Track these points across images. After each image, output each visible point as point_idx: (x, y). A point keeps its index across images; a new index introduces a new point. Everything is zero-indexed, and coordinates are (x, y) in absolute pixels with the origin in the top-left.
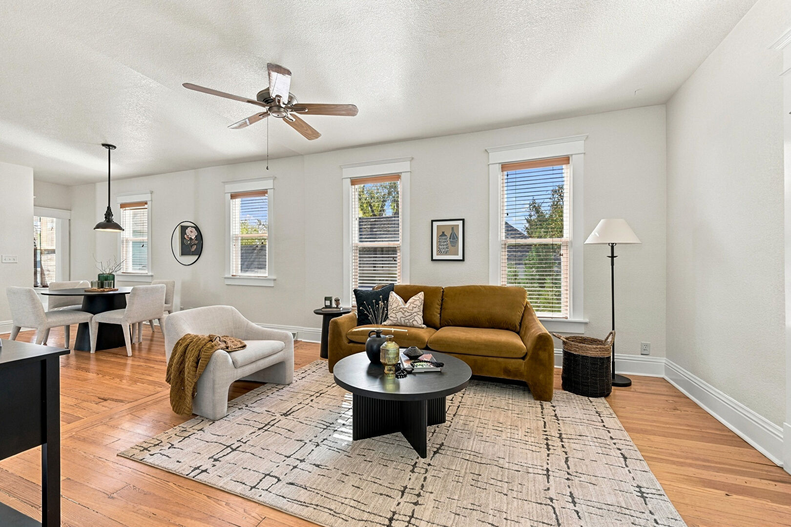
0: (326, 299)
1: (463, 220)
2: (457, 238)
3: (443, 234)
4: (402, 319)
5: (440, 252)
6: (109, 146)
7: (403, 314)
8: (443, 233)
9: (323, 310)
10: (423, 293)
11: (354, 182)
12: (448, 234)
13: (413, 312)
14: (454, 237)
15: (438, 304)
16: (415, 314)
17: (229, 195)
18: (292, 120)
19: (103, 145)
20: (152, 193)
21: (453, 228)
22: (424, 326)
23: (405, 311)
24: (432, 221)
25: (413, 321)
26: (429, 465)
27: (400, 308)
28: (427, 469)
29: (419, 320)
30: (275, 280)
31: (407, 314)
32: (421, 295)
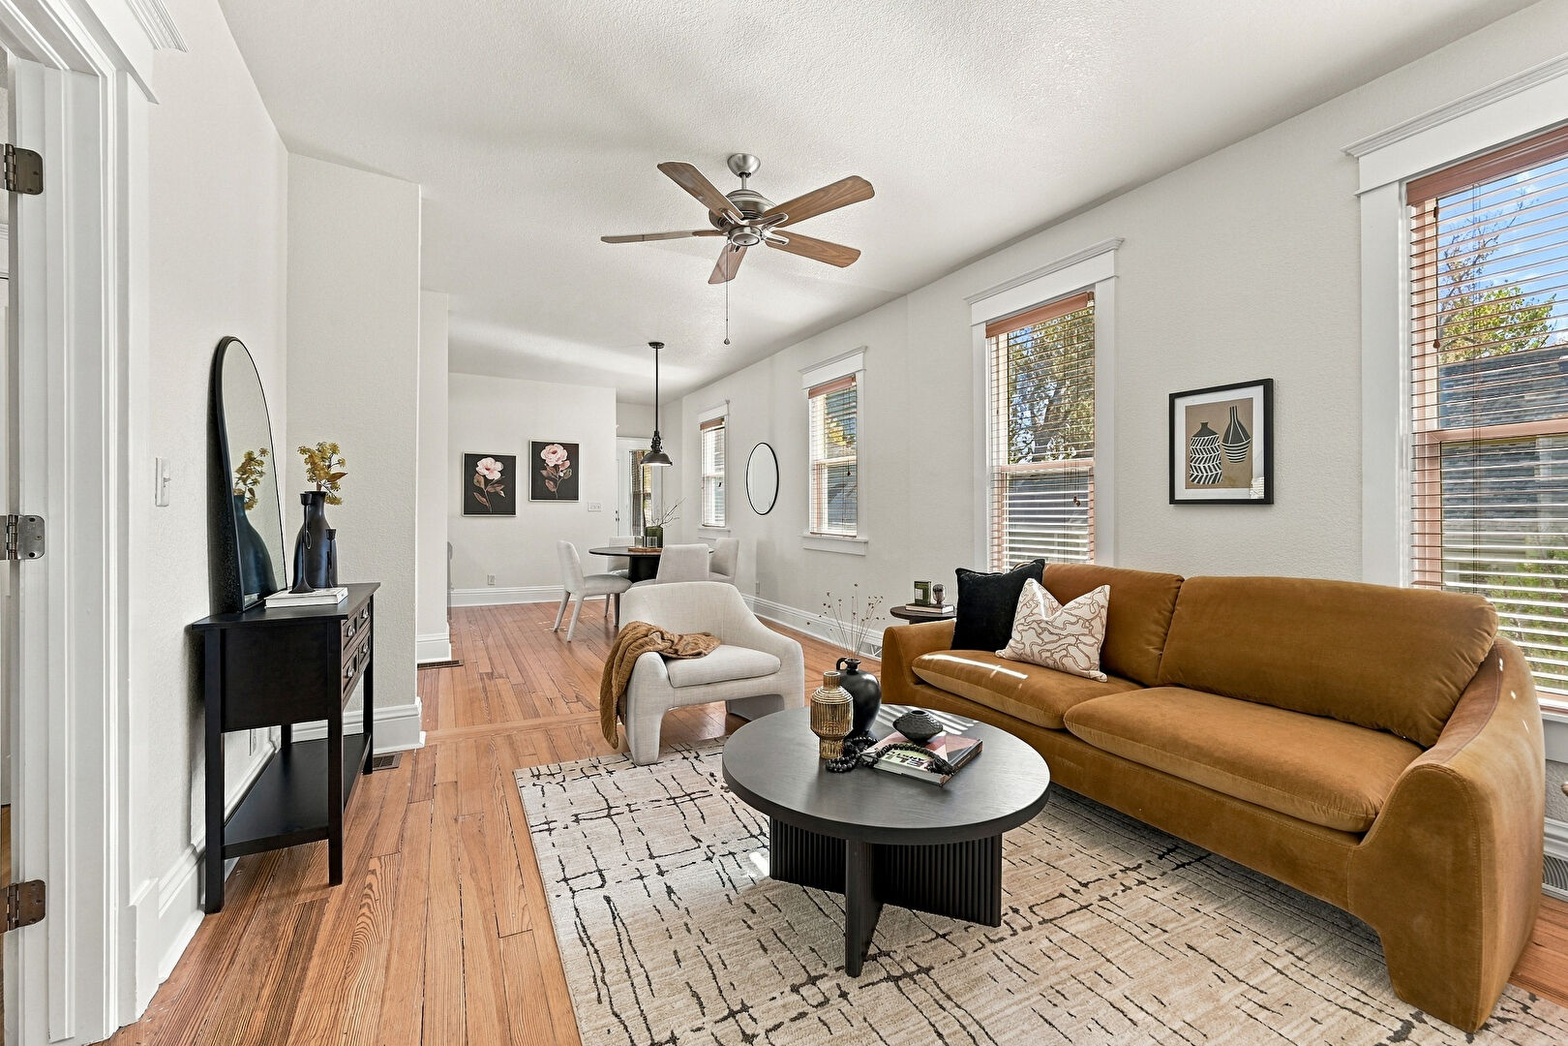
0: (917, 584)
1: (1268, 385)
2: (1248, 437)
3: (1205, 430)
4: (1036, 649)
5: (1193, 482)
6: (656, 345)
7: (1038, 635)
8: (1204, 425)
9: (908, 608)
10: (1107, 588)
11: (993, 328)
12: (1221, 425)
13: (1065, 633)
14: (1238, 435)
15: (1156, 622)
16: (1072, 640)
17: (807, 392)
18: (784, 243)
19: (651, 344)
20: (728, 402)
21: (1233, 410)
22: (1098, 674)
23: (1044, 629)
24: (1173, 397)
25: (1066, 656)
26: (844, 995)
27: (1034, 621)
28: (827, 1001)
29: (1084, 655)
30: (866, 543)
31: (1046, 636)
32: (1101, 595)
